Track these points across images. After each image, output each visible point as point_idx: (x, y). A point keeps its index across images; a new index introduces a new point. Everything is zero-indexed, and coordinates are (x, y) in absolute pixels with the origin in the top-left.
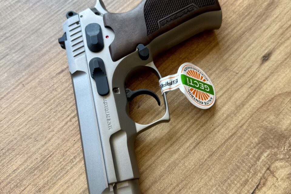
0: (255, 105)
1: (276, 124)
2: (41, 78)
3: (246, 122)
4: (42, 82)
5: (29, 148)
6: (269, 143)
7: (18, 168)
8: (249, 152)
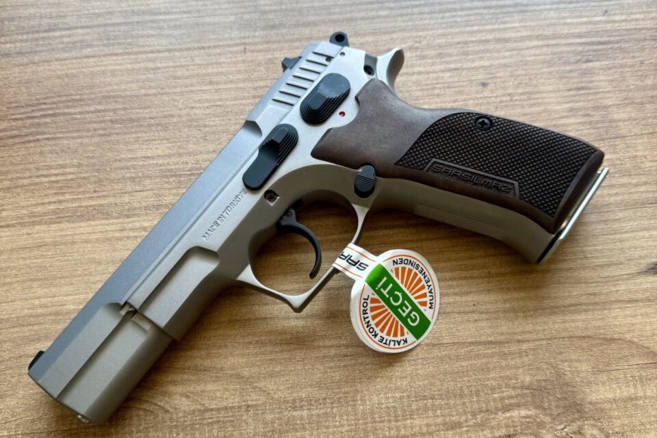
0: (573, 326)
1: (583, 382)
2: (276, 56)
3: (534, 340)
4: (273, 63)
5: (188, 141)
6: (546, 400)
7: (153, 158)
8: (500, 387)
